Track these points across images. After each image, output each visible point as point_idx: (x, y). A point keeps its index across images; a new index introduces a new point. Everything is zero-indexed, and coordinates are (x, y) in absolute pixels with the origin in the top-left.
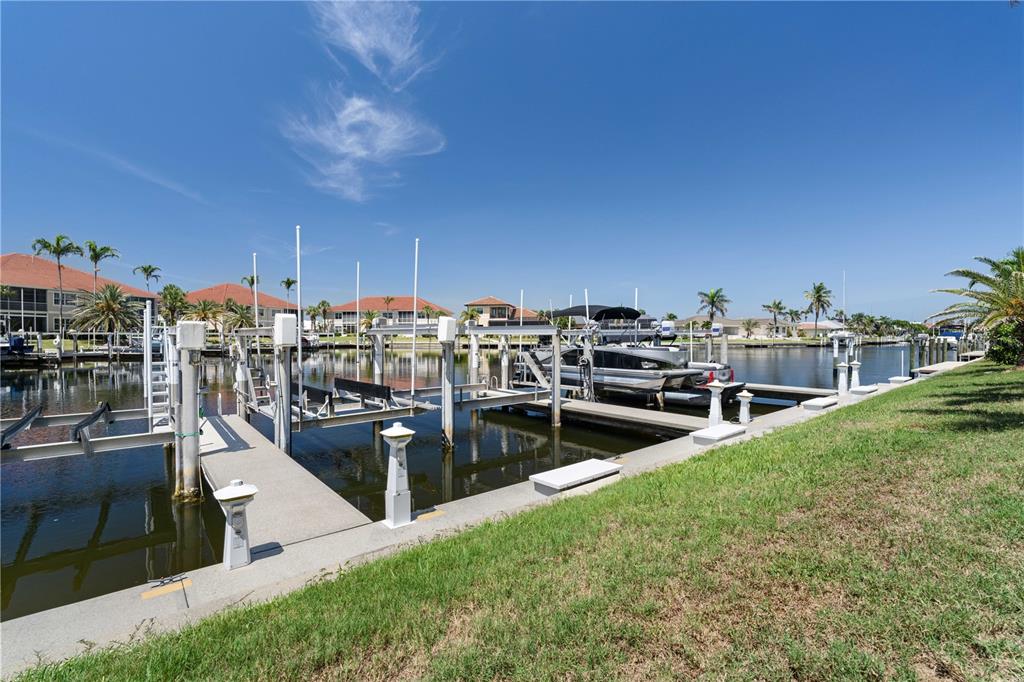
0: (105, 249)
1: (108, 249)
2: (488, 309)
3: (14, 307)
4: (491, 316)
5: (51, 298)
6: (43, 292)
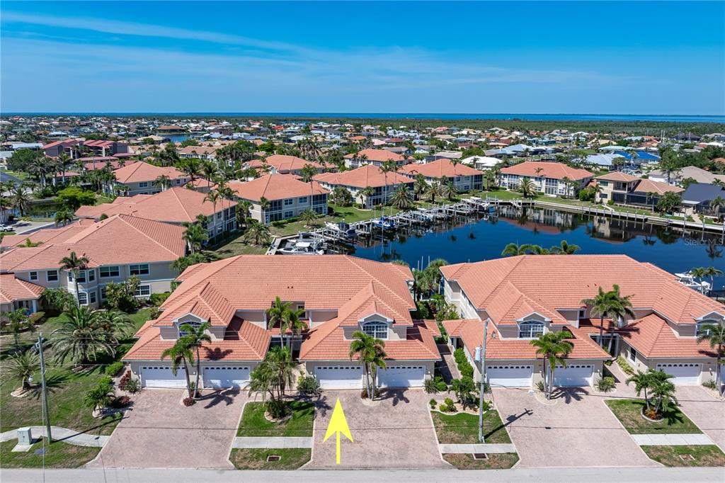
2: (613, 183)
3: (374, 195)
4: (615, 188)
5: (382, 189)
6: (380, 187)
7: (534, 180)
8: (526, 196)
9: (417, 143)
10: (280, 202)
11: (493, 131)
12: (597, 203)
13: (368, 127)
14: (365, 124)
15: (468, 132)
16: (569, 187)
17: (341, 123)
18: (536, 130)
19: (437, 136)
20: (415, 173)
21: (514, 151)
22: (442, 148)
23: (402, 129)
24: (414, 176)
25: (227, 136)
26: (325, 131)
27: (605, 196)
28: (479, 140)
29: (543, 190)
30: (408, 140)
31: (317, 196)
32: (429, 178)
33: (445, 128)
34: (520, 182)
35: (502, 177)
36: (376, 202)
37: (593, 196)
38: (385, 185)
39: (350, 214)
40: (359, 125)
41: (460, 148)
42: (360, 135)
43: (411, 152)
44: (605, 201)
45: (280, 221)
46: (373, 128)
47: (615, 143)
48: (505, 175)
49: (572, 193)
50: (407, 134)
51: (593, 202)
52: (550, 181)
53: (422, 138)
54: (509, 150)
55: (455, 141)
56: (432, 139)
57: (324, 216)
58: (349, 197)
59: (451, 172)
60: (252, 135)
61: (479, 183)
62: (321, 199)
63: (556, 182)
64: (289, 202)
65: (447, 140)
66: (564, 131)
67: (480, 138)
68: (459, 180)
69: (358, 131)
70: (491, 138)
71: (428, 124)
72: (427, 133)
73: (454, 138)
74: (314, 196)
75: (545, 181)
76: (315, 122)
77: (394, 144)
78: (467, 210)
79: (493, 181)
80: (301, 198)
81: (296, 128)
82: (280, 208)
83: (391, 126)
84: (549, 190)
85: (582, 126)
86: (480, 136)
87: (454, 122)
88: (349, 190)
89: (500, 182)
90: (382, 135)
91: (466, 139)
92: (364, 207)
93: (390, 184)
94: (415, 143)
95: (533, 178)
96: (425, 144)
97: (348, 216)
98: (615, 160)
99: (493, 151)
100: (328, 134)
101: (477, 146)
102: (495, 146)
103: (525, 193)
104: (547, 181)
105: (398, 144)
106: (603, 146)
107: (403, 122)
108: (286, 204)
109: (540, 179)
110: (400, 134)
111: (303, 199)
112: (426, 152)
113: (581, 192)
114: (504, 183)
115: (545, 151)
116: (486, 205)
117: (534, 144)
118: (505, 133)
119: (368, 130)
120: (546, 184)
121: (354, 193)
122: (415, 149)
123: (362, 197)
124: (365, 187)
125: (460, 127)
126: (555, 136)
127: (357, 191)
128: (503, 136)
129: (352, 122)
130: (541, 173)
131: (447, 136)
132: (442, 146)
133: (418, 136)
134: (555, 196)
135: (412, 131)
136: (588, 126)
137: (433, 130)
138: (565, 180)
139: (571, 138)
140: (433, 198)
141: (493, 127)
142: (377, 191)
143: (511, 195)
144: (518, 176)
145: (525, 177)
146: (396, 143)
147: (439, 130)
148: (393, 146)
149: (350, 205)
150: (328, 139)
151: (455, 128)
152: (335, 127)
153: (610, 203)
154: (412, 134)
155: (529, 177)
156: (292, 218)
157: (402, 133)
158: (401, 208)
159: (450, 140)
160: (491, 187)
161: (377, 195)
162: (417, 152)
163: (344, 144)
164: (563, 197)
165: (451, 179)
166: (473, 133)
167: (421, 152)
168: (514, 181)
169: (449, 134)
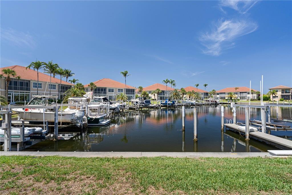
0: (173, 81)
1: (174, 81)
2: (281, 90)
4: (282, 93)
6: (164, 91)
10: (105, 89)
27: (277, 97)
31: (129, 89)
36: (162, 98)
48: (218, 94)
61: (207, 96)
62: (131, 91)
64: (111, 90)
82: (105, 93)
84: (242, 98)
92: (156, 100)
109: (237, 93)
114: (217, 97)
120: (240, 95)
123: (154, 95)
124: (156, 90)
127: (152, 92)
130: (237, 90)
134: (246, 100)
138: (252, 91)
161: (162, 95)
168: (223, 95)
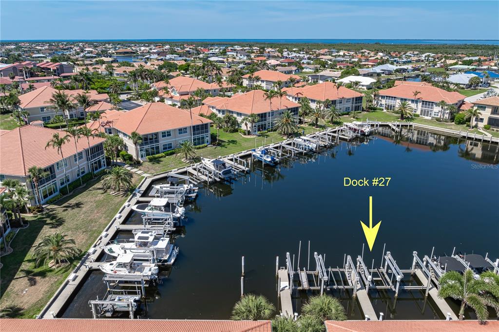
3: (258, 122)
4: (492, 113)
5: (267, 115)
6: (265, 113)
7: (410, 102)
8: (402, 118)
9: (305, 63)
10: (156, 134)
11: (363, 53)
12: (473, 128)
13: (270, 49)
14: (268, 47)
15: (344, 53)
16: (445, 110)
17: (250, 46)
18: (395, 52)
19: (320, 57)
20: (300, 96)
21: (382, 70)
22: (324, 67)
23: (294, 51)
24: (299, 99)
25: (162, 57)
26: (237, 53)
27: (482, 120)
28: (353, 60)
29: (418, 112)
30: (298, 60)
31: (198, 126)
32: (313, 101)
33: (327, 50)
34: (397, 104)
35: (380, 98)
36: (261, 128)
37: (469, 120)
38: (270, 111)
39: (234, 142)
40: (263, 48)
41: (338, 67)
42: (262, 56)
43: (300, 70)
44: (481, 125)
45: (157, 156)
46: (273, 50)
47: (460, 63)
48: (383, 97)
49: (447, 116)
50: (298, 55)
51: (468, 126)
52: (426, 104)
53: (309, 58)
54: (378, 69)
55: (335, 61)
56: (317, 60)
57: (206, 146)
58: (235, 123)
59: (333, 94)
60: (180, 56)
61: (359, 104)
62: (202, 129)
63: (432, 105)
64: (166, 134)
65: (328, 60)
66: (416, 53)
67: (353, 58)
68: (341, 103)
69: (262, 53)
70: (362, 58)
71: (314, 47)
72: (313, 54)
73: (334, 59)
74: (194, 127)
75: (421, 104)
76: (232, 45)
77: (287, 64)
78: (350, 135)
79: (371, 101)
80: (180, 130)
81: (217, 50)
82: (157, 141)
83: (287, 48)
84: (424, 112)
85: (426, 48)
86: (353, 57)
87: (333, 45)
88: (235, 115)
89: (377, 103)
90: (278, 56)
91: (342, 59)
92: (249, 133)
93: (275, 109)
94: (303, 63)
95: (409, 100)
96: (311, 64)
97: (231, 144)
98: (471, 80)
99: (365, 71)
100: (239, 55)
101: (352, 65)
102: (365, 65)
103: (402, 115)
104: (423, 104)
105: (290, 64)
106: (451, 65)
107: (296, 46)
108: (163, 136)
109: (417, 102)
110: (292, 55)
111: (181, 131)
112: (311, 70)
113: (457, 116)
114: (381, 104)
115: (406, 70)
116: (367, 130)
117: (395, 63)
118: (372, 54)
119: (269, 52)
120: (422, 107)
121: (239, 119)
122: (303, 68)
123: (246, 124)
124: (249, 114)
125: (338, 49)
126: (411, 56)
127: (243, 117)
128: (371, 57)
129: (259, 46)
130: (418, 96)
131: (328, 56)
132: (324, 65)
133: (306, 57)
134: (430, 118)
135: (301, 53)
136: (431, 49)
137: (318, 52)
138: (443, 103)
139: (423, 58)
140: (317, 122)
141: (362, 49)
142: (262, 117)
143: (388, 116)
144: (395, 98)
145: (402, 99)
146: (288, 63)
147: (322, 51)
148: (285, 66)
149: (236, 131)
150: (237, 60)
151: (334, 50)
152: (245, 50)
153: (486, 128)
154: (302, 56)
155: (406, 100)
156: (170, 150)
157: (294, 54)
158: (285, 134)
159: (330, 60)
160: (369, 108)
161: (262, 121)
162: (304, 70)
163: (249, 64)
164: (438, 120)
165: (334, 102)
166: (347, 54)
167: (307, 70)
168: (391, 102)
169: (330, 55)
